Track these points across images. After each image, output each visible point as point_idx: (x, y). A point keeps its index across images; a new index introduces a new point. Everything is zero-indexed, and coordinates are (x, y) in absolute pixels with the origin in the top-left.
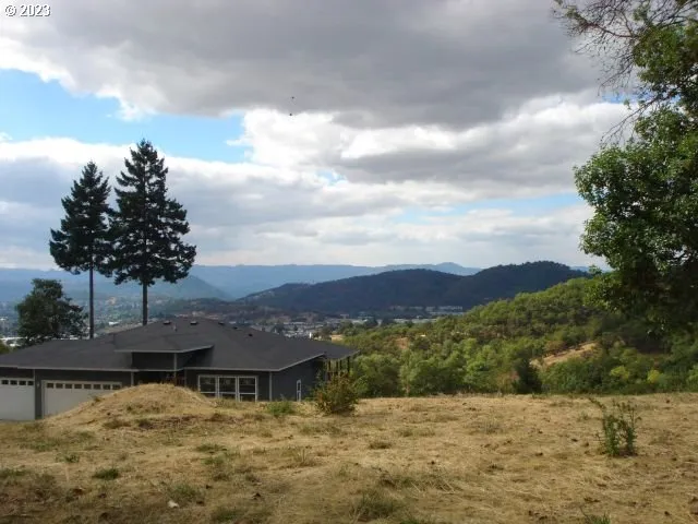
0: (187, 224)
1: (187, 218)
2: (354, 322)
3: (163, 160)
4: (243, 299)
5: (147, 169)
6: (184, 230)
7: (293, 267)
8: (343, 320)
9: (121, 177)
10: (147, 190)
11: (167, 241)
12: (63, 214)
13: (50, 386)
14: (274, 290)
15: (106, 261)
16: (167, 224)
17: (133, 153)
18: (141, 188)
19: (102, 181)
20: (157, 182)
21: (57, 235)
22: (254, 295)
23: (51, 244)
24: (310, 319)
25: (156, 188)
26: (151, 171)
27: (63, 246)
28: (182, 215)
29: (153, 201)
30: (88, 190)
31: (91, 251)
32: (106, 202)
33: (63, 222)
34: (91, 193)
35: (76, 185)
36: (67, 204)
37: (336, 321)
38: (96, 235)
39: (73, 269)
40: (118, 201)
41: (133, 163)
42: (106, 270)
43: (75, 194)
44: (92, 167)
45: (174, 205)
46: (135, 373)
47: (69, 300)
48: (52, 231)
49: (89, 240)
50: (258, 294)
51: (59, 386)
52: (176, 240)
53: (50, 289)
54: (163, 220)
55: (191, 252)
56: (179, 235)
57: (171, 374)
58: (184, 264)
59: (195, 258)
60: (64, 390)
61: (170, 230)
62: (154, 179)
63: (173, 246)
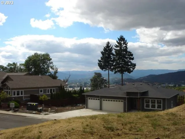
0: (134, 57)
1: (133, 56)
2: (170, 85)
3: (126, 40)
4: (138, 79)
5: (122, 43)
6: (133, 59)
7: (152, 70)
8: (166, 85)
9: (116, 45)
10: (122, 48)
11: (128, 62)
12: (101, 55)
13: (104, 100)
14: (146, 76)
15: (112, 67)
16: (128, 57)
17: (118, 39)
18: (121, 48)
19: (111, 46)
20: (125, 46)
21: (99, 61)
22: (141, 78)
23: (98, 63)
24: (157, 85)
25: (125, 48)
26: (123, 43)
27: (101, 64)
28: (132, 55)
29: (124, 52)
30: (107, 49)
31: (108, 65)
32: (112, 52)
33: (101, 57)
34: (108, 50)
35: (104, 48)
36: (102, 53)
37: (164, 85)
38: (110, 61)
39: (104, 70)
40: (115, 52)
41: (118, 42)
42: (112, 70)
43: (104, 50)
44: (108, 43)
45: (130, 52)
46: (127, 97)
47: (104, 78)
48: (98, 60)
49: (108, 62)
50: (142, 77)
51: (106, 100)
52: (130, 62)
53: (98, 75)
54: (127, 56)
55: (135, 65)
56: (131, 61)
57: (138, 98)
58: (133, 68)
59: (136, 66)
60: (110, 101)
61: (128, 59)
62: (124, 45)
63: (129, 64)
